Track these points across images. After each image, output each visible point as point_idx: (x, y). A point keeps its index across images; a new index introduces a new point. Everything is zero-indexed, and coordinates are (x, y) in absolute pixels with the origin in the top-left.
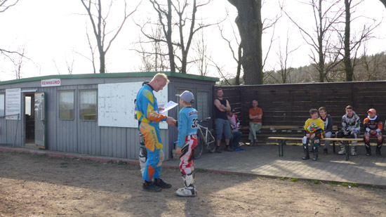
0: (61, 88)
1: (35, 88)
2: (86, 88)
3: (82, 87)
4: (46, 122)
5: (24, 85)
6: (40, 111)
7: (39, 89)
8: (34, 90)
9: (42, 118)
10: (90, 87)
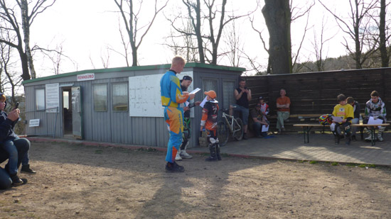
0: (95, 82)
1: (72, 82)
2: (118, 81)
3: (114, 80)
4: (82, 114)
5: (61, 80)
6: (76, 104)
7: (76, 83)
8: (71, 85)
9: (79, 110)
10: (121, 80)
